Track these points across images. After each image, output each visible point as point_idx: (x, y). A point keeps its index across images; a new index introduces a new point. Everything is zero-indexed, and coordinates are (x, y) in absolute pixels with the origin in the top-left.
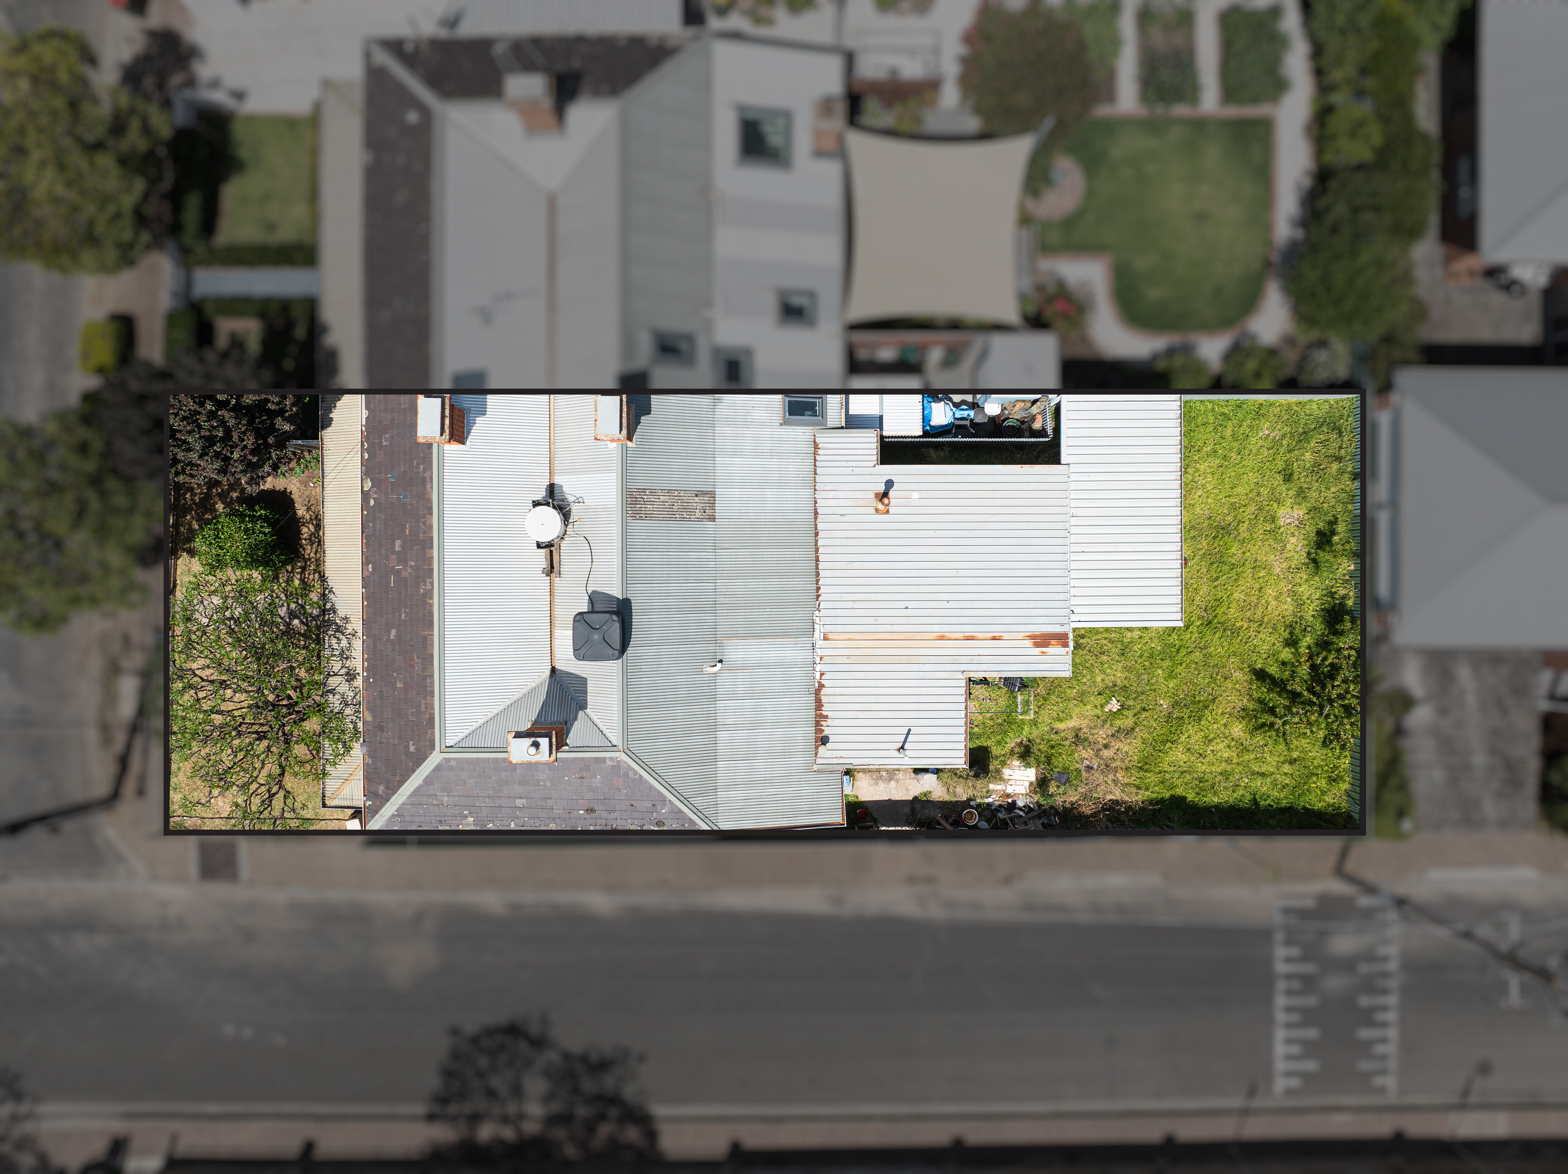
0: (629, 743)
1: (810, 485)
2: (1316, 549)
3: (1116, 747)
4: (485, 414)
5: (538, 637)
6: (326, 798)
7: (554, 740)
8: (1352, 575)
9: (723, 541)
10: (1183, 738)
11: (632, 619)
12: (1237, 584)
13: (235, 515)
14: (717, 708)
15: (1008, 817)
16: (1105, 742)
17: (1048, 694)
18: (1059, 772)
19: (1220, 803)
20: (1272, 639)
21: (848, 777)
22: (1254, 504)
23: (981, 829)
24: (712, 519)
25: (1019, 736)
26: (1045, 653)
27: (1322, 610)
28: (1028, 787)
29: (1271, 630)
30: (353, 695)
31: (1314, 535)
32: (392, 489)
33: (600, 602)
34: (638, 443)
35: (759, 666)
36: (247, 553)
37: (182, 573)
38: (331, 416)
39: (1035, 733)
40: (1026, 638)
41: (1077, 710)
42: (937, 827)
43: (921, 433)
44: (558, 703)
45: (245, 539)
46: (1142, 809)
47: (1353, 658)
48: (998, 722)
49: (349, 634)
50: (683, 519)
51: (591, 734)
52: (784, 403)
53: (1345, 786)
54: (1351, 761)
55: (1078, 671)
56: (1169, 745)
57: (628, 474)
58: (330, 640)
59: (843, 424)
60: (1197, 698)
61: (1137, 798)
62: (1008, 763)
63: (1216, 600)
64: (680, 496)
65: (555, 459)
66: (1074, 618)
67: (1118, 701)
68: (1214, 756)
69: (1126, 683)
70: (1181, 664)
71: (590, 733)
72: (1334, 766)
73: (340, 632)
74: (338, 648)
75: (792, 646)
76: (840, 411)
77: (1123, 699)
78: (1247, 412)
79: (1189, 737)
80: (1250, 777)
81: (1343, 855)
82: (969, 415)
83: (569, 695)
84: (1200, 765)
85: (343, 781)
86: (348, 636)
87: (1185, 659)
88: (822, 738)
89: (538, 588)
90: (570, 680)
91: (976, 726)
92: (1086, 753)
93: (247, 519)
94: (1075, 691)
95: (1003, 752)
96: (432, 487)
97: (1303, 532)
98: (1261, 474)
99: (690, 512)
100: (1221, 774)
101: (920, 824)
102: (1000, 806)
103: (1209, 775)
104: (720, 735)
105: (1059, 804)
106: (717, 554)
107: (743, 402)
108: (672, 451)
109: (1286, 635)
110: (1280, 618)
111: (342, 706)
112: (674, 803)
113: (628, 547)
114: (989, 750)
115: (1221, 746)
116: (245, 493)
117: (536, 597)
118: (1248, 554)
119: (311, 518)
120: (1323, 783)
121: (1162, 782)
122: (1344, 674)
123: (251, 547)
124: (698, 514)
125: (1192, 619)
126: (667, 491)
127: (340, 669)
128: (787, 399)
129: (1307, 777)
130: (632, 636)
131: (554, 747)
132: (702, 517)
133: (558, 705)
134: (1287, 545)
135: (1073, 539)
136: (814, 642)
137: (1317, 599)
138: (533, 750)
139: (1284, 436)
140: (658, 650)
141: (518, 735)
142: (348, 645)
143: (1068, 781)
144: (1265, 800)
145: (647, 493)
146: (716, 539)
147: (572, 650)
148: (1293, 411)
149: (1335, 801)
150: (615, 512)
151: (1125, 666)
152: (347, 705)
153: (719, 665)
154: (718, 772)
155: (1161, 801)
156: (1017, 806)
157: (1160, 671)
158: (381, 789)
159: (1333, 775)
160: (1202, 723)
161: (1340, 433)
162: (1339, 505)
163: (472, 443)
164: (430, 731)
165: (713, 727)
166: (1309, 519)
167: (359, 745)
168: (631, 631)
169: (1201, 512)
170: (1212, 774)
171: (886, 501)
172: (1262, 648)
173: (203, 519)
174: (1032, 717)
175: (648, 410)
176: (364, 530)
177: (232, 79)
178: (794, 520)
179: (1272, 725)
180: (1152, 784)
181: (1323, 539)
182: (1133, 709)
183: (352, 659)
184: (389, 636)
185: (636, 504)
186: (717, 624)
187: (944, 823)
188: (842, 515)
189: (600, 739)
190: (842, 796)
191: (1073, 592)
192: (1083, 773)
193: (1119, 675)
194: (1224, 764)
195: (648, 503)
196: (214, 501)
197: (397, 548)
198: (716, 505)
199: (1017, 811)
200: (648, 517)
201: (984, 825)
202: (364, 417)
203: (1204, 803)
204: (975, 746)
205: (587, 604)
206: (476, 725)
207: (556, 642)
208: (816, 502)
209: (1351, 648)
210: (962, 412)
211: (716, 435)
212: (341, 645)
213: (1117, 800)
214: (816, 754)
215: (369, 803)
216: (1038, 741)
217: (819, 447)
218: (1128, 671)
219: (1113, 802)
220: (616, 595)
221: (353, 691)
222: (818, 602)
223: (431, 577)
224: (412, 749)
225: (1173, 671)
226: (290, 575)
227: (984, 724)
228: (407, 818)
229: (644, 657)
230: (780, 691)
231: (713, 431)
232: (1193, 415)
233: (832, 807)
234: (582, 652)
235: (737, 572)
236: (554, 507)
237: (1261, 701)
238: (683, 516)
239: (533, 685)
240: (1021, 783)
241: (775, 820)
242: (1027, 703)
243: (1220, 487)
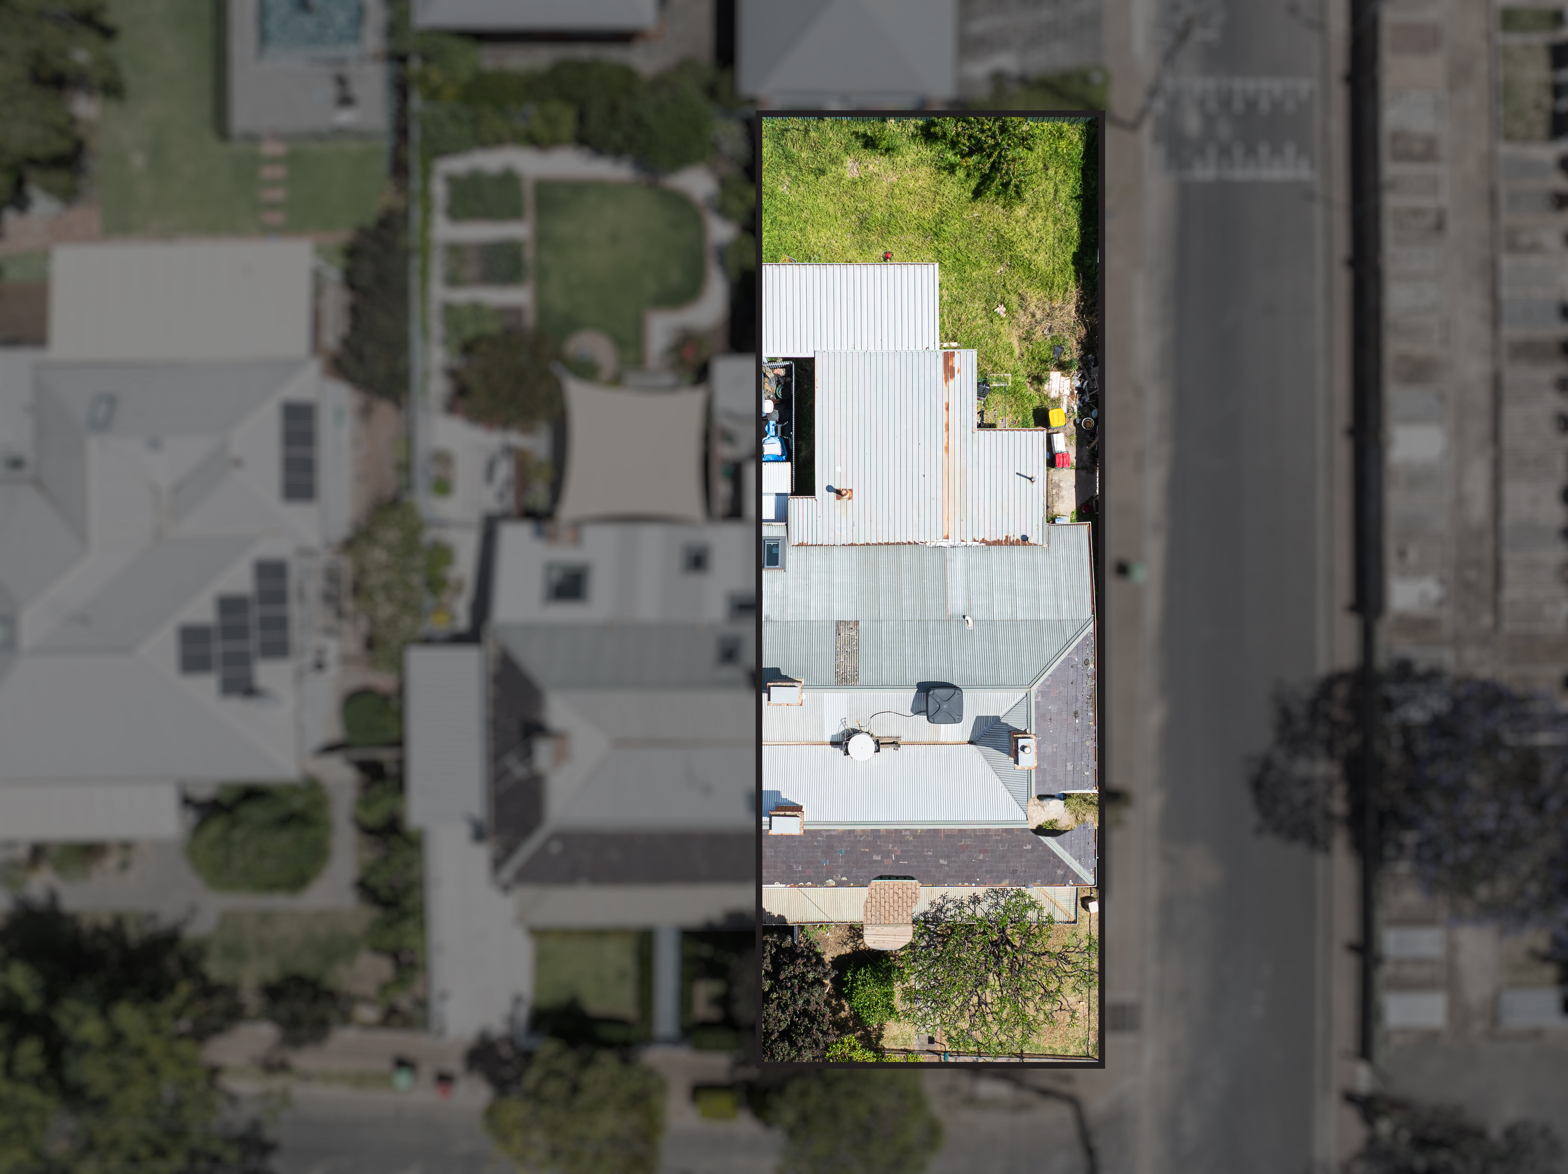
0: (1024, 684)
1: (830, 549)
2: (878, 149)
3: (1034, 308)
4: (779, 792)
5: (946, 754)
6: (1069, 920)
7: (1020, 736)
8: (898, 122)
9: (874, 615)
10: (1027, 255)
11: (932, 682)
12: (906, 212)
13: (852, 995)
14: (1000, 619)
15: (1089, 393)
16: (1030, 317)
17: (992, 362)
18: (1053, 353)
19: (1078, 225)
20: (949, 184)
21: (1056, 520)
22: (842, 198)
23: (1098, 415)
24: (857, 623)
25: (1025, 384)
26: (959, 370)
27: (926, 143)
28: (1065, 378)
29: (942, 186)
30: (990, 899)
31: (867, 151)
32: (835, 862)
33: (919, 706)
34: (801, 677)
35: (968, 588)
36: (880, 985)
37: (896, 1045)
38: (776, 916)
39: (1023, 372)
40: (947, 384)
41: (1005, 339)
42: (1096, 449)
43: (789, 463)
44: (995, 738)
45: (870, 986)
46: (1082, 289)
47: (964, 124)
48: (1014, 401)
49: (944, 901)
50: (857, 645)
51: (1018, 712)
52: (768, 569)
53: (1066, 126)
54: (1045, 122)
55: (974, 338)
56: (1032, 267)
57: (825, 685)
58: (948, 918)
59: (784, 524)
60: (995, 243)
61: (1074, 292)
62: (1046, 393)
63: (918, 229)
64: (840, 647)
65: (812, 741)
66: (932, 348)
67: (998, 306)
68: (1041, 230)
69: (983, 300)
70: (968, 257)
71: (1016, 713)
72: (1049, 134)
73: (942, 909)
74: (954, 910)
75: (952, 563)
76: (774, 527)
77: (996, 302)
78: (770, 205)
79: (1026, 251)
80: (1058, 202)
81: (1122, 124)
82: (773, 425)
83: (989, 730)
84: (1048, 242)
85: (1056, 907)
86: (945, 902)
87: (965, 254)
88: (1023, 540)
89: (909, 754)
90: (978, 730)
91: (1017, 419)
92: (1038, 333)
93: (854, 985)
94: (989, 341)
95: (1038, 397)
96: (834, 830)
97: (865, 159)
98: (819, 193)
99: (852, 639)
100: (1055, 225)
101: (1095, 463)
102: (1080, 399)
103: (1056, 234)
104: (1020, 617)
105: (1079, 353)
106: (883, 620)
107: (768, 600)
108: (807, 652)
109: (946, 173)
110: (932, 177)
111: (998, 907)
112: (1070, 651)
113: (878, 685)
114: (1036, 408)
115: (1033, 225)
116: (832, 994)
117: (916, 755)
118: (882, 203)
119: (852, 942)
120: (1063, 144)
121: (1062, 271)
122: (977, 131)
123: (876, 981)
124: (853, 633)
125: (933, 248)
126: (837, 656)
127: (971, 909)
128: (766, 566)
129: (1058, 156)
130: (945, 681)
131: (1026, 736)
132: (855, 630)
133: (997, 738)
134: (875, 172)
135: (871, 348)
136: (950, 546)
137: (917, 147)
138: (1027, 750)
139: (788, 174)
140: (956, 663)
141: (1017, 762)
142: (952, 902)
143: (1060, 346)
144: (1076, 190)
145: (839, 670)
146: (872, 620)
147: (956, 724)
148: (769, 167)
149: (1077, 134)
150: (853, 694)
151: (970, 301)
152: (998, 904)
153: (967, 618)
154: (1048, 619)
155: (1077, 272)
156: (1080, 386)
157: (974, 274)
158: (1060, 872)
159: (1057, 135)
160: (1015, 240)
161: (787, 130)
162: (843, 131)
163: (801, 801)
164: (1016, 833)
165: (1014, 622)
166: (854, 154)
167: (1028, 889)
168: (941, 682)
169: (849, 240)
170: (1055, 232)
171: (844, 492)
172: (956, 192)
173: (853, 1028)
174: (1010, 375)
175: (777, 670)
176: (865, 886)
177: (504, 1006)
178: (857, 561)
179: (1016, 186)
180: (1063, 279)
181: (870, 143)
182: (1004, 294)
183: (963, 899)
184: (945, 865)
185: (847, 678)
186: (936, 619)
187: (1093, 444)
188: (853, 525)
189: (1022, 706)
190: (1072, 525)
191: (912, 348)
192: (1055, 334)
193: (977, 306)
194: (1047, 223)
195: (846, 670)
196: (839, 1018)
197: (879, 858)
198: (846, 620)
199: (1084, 387)
200: (856, 670)
201: (1094, 413)
202: (780, 885)
203: (1078, 238)
204: (1032, 420)
205: (921, 716)
206: (1011, 799)
207: (950, 740)
208: (844, 545)
209: (956, 126)
210: (771, 430)
211: (793, 620)
212: (952, 908)
213: (1076, 307)
214: (1035, 545)
215: (1071, 882)
216: (1029, 369)
217: (801, 542)
218: (974, 299)
219: (1077, 310)
220: (915, 694)
221: (987, 898)
222: (919, 543)
223: (901, 830)
224: (1029, 847)
225: (974, 264)
226: (897, 958)
227: (1015, 413)
228: (1082, 853)
229: (961, 673)
230: (987, 572)
231: (791, 622)
232: (772, 248)
233: (1076, 532)
234: (956, 717)
235: (897, 605)
236: (849, 740)
237: (998, 194)
238: (855, 645)
239: (982, 757)
240: (1062, 383)
241: (1085, 576)
242: (998, 380)
243: (829, 225)
